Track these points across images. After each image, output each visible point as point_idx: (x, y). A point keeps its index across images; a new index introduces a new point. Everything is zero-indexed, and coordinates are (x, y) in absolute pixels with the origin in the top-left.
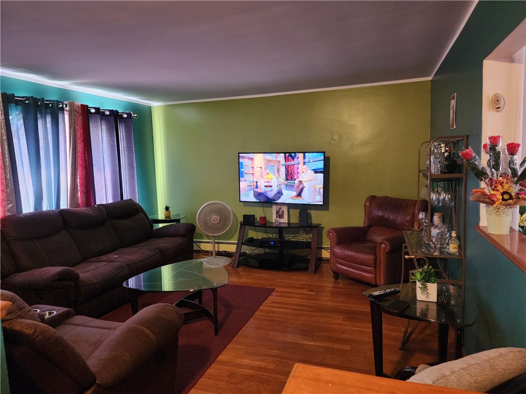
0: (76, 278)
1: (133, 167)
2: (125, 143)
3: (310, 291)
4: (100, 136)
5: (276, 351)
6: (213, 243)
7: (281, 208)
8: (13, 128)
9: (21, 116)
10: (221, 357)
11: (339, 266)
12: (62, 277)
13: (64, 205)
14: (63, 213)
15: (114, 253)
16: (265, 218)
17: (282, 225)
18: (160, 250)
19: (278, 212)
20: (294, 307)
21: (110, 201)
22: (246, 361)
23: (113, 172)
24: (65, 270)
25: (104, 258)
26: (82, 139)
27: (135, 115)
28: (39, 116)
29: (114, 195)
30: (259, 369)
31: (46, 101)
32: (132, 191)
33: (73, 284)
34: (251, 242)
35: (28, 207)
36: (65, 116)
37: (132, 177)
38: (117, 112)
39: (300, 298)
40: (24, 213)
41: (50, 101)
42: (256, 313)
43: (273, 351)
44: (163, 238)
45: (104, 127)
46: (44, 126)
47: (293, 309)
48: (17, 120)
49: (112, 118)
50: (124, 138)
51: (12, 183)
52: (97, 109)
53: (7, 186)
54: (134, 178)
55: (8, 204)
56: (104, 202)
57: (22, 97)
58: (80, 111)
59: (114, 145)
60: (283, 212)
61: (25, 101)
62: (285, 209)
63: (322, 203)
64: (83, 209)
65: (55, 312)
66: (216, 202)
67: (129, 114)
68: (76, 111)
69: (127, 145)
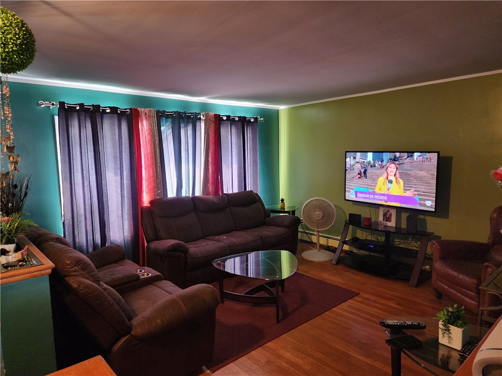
0: (185, 251)
1: (257, 164)
2: (251, 143)
3: (398, 304)
4: (230, 138)
5: (321, 355)
6: (318, 235)
7: (389, 211)
8: (164, 136)
9: (171, 126)
10: (269, 344)
11: (440, 283)
12: (175, 249)
13: (198, 193)
14: (194, 199)
15: (225, 235)
16: (370, 219)
17: (389, 229)
18: (261, 237)
19: (385, 215)
20: (368, 317)
21: (236, 191)
22: (287, 355)
23: (239, 168)
24: (178, 244)
25: (217, 237)
26: (213, 141)
27: (262, 119)
28: (182, 125)
29: (239, 186)
30: (294, 365)
31: (188, 113)
32: (255, 183)
33: (183, 255)
34: (355, 241)
35: (171, 193)
36: (202, 124)
37: (255, 172)
38: (245, 118)
39: (380, 309)
40: (169, 196)
41: (192, 113)
42: (327, 313)
43: (318, 353)
44: (270, 227)
45: (234, 130)
46: (186, 133)
47: (363, 318)
48: (167, 130)
49: (240, 123)
50: (251, 140)
51: (161, 175)
52: (228, 117)
53: (157, 178)
54: (257, 173)
55: (158, 190)
56: (230, 192)
57: (172, 112)
58: (213, 120)
59: (241, 145)
60: (391, 215)
61: (173, 115)
62: (393, 212)
63: (434, 210)
64: (211, 197)
65: (150, 275)
66: (320, 198)
67: (256, 119)
68: (210, 120)
69: (253, 145)
